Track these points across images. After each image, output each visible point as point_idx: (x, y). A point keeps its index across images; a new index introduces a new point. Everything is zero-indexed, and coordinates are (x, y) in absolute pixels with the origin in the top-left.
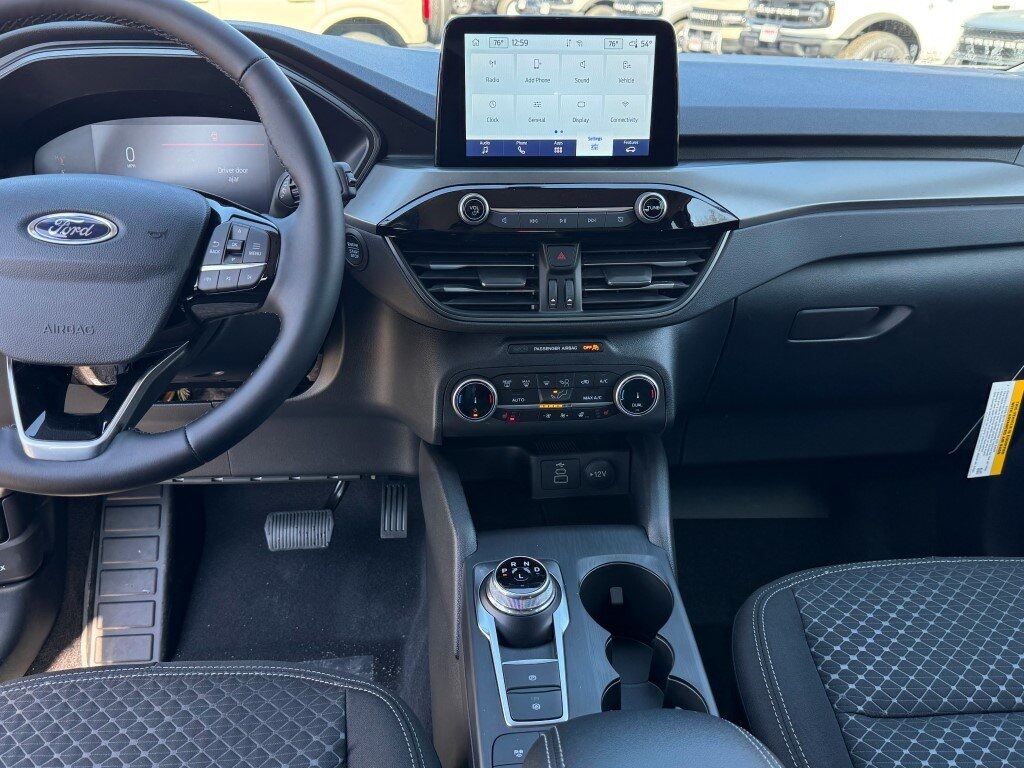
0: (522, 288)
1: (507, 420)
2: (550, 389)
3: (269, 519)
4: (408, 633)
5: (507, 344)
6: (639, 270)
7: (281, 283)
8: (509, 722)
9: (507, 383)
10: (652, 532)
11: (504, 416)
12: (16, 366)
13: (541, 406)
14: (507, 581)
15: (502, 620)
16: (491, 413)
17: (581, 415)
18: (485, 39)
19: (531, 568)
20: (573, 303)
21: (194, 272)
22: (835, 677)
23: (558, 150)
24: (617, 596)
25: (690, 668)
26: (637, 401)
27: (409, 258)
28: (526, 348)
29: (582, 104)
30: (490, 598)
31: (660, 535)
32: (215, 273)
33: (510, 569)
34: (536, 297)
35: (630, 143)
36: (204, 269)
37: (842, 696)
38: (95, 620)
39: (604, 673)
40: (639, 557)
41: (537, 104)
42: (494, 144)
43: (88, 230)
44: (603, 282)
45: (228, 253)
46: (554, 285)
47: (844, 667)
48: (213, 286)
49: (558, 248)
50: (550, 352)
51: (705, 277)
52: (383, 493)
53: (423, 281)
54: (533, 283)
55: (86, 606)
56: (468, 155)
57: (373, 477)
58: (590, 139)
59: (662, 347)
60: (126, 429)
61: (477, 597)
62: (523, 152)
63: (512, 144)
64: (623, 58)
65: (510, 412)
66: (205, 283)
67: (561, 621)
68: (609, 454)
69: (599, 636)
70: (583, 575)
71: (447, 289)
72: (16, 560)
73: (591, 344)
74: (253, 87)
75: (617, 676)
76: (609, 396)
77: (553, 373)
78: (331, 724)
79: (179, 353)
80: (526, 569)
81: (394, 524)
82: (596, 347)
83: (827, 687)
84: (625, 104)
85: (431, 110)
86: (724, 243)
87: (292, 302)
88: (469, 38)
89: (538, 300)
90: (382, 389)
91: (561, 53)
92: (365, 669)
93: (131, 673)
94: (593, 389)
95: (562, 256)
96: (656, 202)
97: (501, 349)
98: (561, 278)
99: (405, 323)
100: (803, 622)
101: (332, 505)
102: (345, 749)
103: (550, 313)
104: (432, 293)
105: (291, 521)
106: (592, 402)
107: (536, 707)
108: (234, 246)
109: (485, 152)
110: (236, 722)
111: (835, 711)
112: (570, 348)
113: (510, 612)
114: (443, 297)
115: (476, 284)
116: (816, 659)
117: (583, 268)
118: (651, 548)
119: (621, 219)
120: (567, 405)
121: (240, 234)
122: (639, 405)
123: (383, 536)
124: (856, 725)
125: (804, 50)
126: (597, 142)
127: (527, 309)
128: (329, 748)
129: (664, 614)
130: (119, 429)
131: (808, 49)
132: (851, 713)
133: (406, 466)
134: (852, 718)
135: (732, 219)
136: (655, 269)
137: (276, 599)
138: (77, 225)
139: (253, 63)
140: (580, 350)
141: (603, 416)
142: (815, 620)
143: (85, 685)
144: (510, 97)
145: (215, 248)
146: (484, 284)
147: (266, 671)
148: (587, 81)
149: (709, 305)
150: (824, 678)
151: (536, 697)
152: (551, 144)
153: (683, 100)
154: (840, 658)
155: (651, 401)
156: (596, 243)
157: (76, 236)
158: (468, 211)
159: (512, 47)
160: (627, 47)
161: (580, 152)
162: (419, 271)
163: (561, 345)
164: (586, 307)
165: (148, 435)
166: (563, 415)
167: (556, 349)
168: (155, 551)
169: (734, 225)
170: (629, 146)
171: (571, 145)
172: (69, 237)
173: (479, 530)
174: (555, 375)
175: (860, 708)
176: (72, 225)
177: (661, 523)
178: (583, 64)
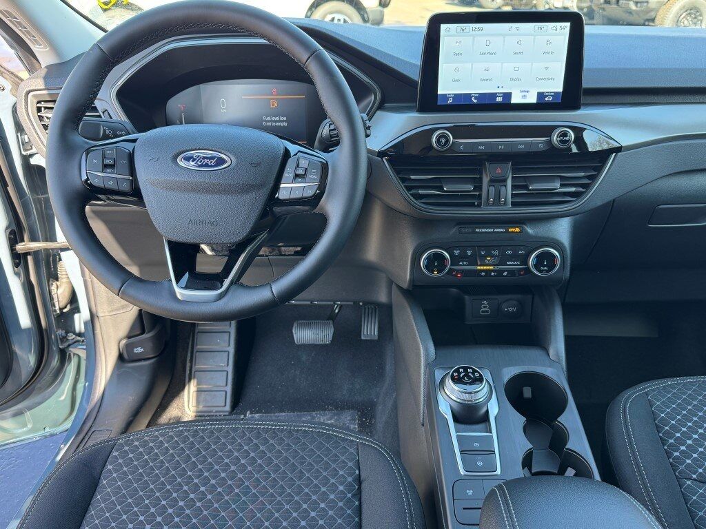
0: (470, 191)
1: (456, 275)
2: (485, 257)
3: (295, 325)
4: (378, 398)
5: (458, 227)
6: (551, 179)
7: (328, 196)
8: (462, 472)
9: (457, 252)
10: (551, 352)
11: (454, 273)
12: (169, 242)
13: (478, 268)
14: (457, 380)
15: (455, 406)
16: (446, 270)
17: (505, 274)
19: (473, 373)
20: (505, 201)
21: (276, 188)
22: (676, 454)
23: (499, 99)
24: (527, 392)
25: (579, 443)
26: (545, 266)
27: (398, 172)
28: (470, 230)
29: (516, 69)
30: (446, 391)
31: (557, 355)
32: (289, 188)
33: (459, 373)
34: (480, 197)
35: (548, 94)
36: (282, 186)
37: (681, 467)
38: (192, 381)
39: (523, 445)
40: (544, 368)
41: (487, 69)
42: (456, 96)
43: (213, 161)
44: (526, 187)
45: (297, 176)
46: (492, 189)
47: (683, 448)
48: (288, 197)
49: (497, 165)
50: (486, 232)
51: (597, 184)
52: (363, 311)
53: (406, 187)
54: (478, 188)
55: (188, 372)
56: (439, 104)
57: (361, 304)
58: (522, 92)
59: (562, 230)
60: (235, 283)
61: (438, 390)
62: (475, 101)
63: (468, 96)
64: (547, 38)
65: (458, 271)
66: (282, 195)
67: (493, 409)
68: (519, 296)
69: (519, 420)
70: (506, 379)
71: (421, 192)
72: (150, 345)
73: (515, 227)
74: (313, 69)
75: (531, 446)
76: (525, 262)
77: (488, 246)
78: (350, 464)
79: (264, 236)
80: (470, 374)
81: (370, 330)
82: (517, 230)
83: (671, 460)
84: (547, 68)
85: (415, 75)
86: (611, 162)
87: (334, 209)
88: (443, 27)
89: (481, 199)
90: (372, 251)
91: (504, 35)
92: (353, 419)
93: (229, 424)
94: (514, 257)
95: (499, 171)
96: (565, 134)
97: (454, 230)
98: (496, 185)
99: (390, 211)
100: (654, 416)
101: (332, 317)
102: (359, 480)
103: (489, 208)
104: (412, 195)
105: (309, 326)
106: (513, 265)
107: (480, 464)
108: (301, 172)
109: (450, 101)
110: (293, 459)
111: (676, 476)
112: (500, 230)
113: (458, 400)
114: (418, 197)
115: (441, 189)
116: (663, 442)
117: (513, 177)
118: (552, 363)
119: (541, 146)
120: (496, 267)
121: (304, 163)
122: (546, 268)
123: (363, 338)
124: (691, 488)
125: (636, 6)
126: (526, 94)
127: (472, 205)
128: (350, 479)
129: (561, 408)
130: (232, 283)
131: (639, 5)
132: (689, 479)
133: (383, 298)
134: (689, 482)
135: (618, 145)
136: (562, 178)
137: (298, 373)
138: (207, 158)
139: (314, 54)
140: (507, 232)
141: (520, 275)
142: (663, 415)
143: (203, 431)
144: (469, 65)
145: (289, 173)
146: (445, 189)
147: (309, 427)
148: (521, 53)
149: (599, 203)
150: (669, 455)
151: (479, 457)
152: (494, 95)
153: (587, 64)
154: (680, 442)
155: (555, 266)
156: (523, 162)
157: (207, 165)
158: (438, 141)
159: (471, 32)
160: (550, 31)
161: (515, 100)
162: (403, 180)
163: (494, 228)
164: (514, 204)
165: (248, 287)
166: (493, 274)
167: (490, 230)
168: (227, 341)
169: (618, 150)
170: (547, 96)
171: (508, 96)
172: (201, 166)
173: (436, 345)
174: (489, 248)
175: (694, 476)
176: (204, 158)
177: (558, 346)
178: (519, 42)
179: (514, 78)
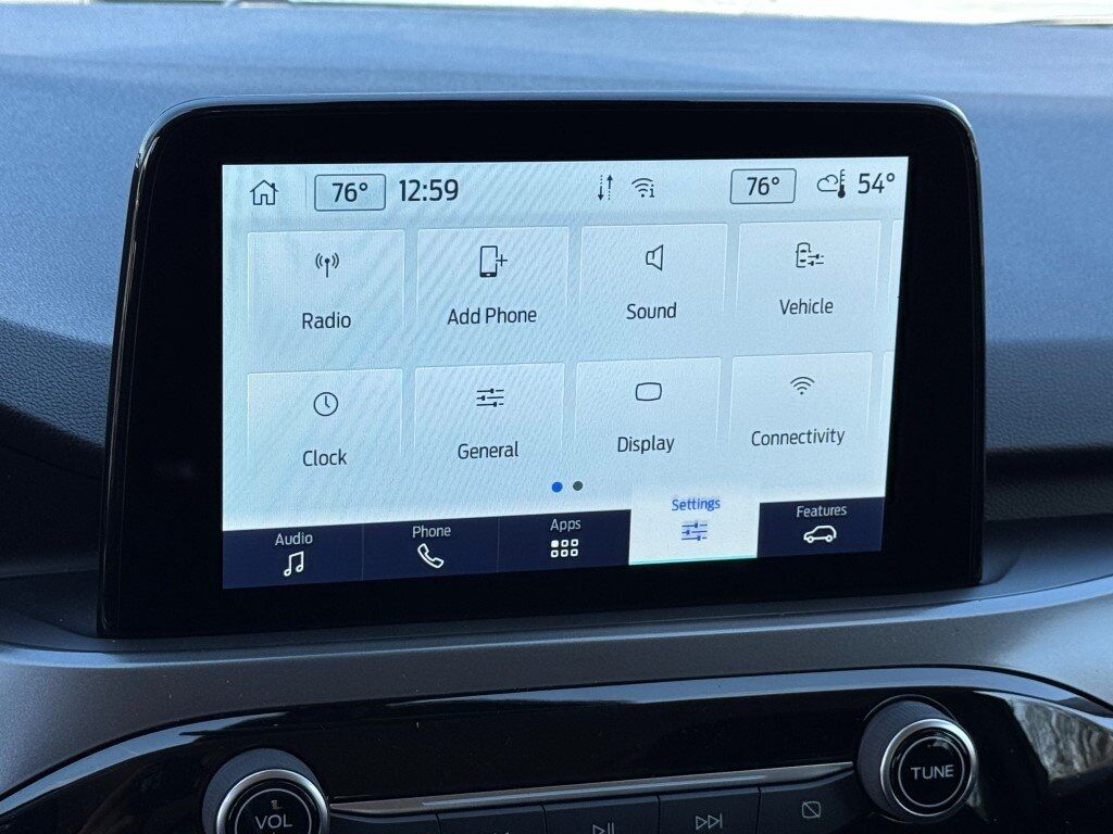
18: (295, 179)
23: (563, 549)
29: (648, 392)
35: (816, 512)
41: (490, 398)
42: (327, 540)
56: (229, 584)
58: (681, 506)
62: (435, 563)
63: (395, 536)
64: (797, 232)
84: (802, 383)
88: (237, 180)
91: (574, 222)
109: (295, 567)
119: (812, 811)
126: (700, 515)
144: (393, 376)
148: (669, 312)
152: (536, 529)
159: (396, 205)
160: (809, 198)
170: (810, 523)
171: (612, 527)
178: (655, 257)
179: (640, 436)
